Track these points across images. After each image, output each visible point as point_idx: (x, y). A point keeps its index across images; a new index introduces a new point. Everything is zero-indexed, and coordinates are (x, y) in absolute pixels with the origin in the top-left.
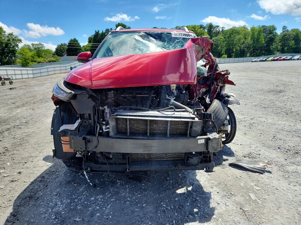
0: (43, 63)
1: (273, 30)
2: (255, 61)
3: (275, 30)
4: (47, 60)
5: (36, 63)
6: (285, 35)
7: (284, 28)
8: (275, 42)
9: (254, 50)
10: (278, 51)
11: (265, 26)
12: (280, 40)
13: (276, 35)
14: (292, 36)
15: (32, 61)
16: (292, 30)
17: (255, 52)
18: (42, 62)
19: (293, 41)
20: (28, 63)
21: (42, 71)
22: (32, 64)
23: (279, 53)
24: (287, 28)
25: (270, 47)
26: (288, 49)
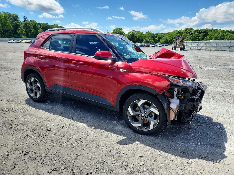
1: (16, 18)
2: (12, 42)
3: (18, 18)
6: (26, 24)
7: (25, 18)
8: (20, 27)
9: (4, 32)
10: (24, 35)
11: (9, 13)
12: (23, 27)
13: (19, 22)
14: (32, 25)
16: (31, 20)
17: (6, 34)
19: (33, 29)
23: (25, 37)
24: (27, 18)
25: (16, 31)
26: (31, 35)
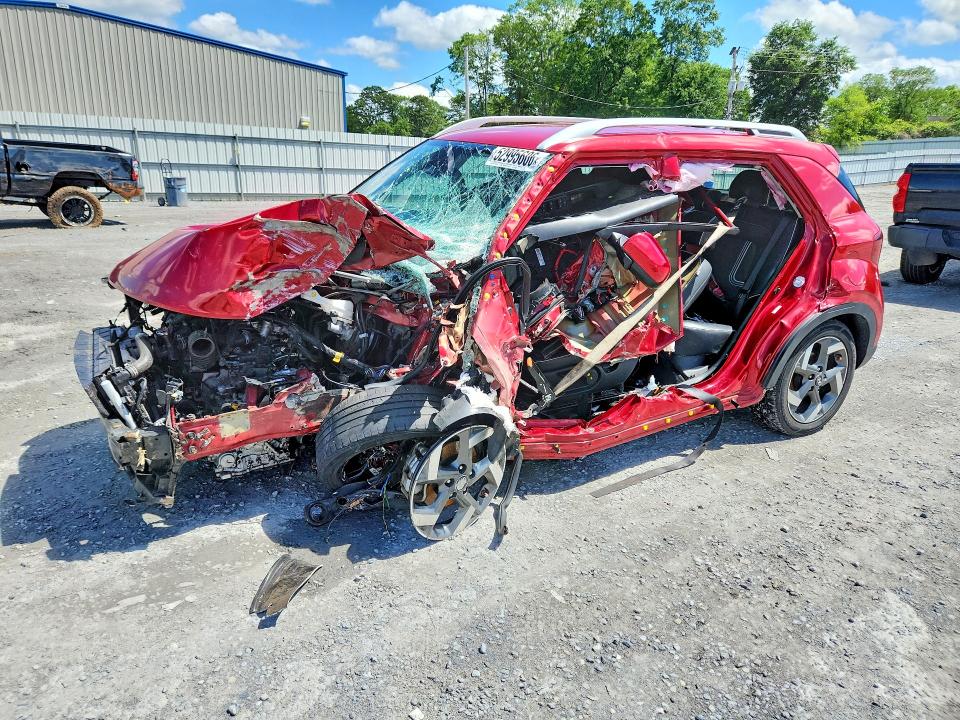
0: (900, 138)
4: (915, 129)
5: (875, 140)
15: (863, 132)
18: (898, 133)
20: (848, 138)
21: (871, 167)
22: (859, 143)
